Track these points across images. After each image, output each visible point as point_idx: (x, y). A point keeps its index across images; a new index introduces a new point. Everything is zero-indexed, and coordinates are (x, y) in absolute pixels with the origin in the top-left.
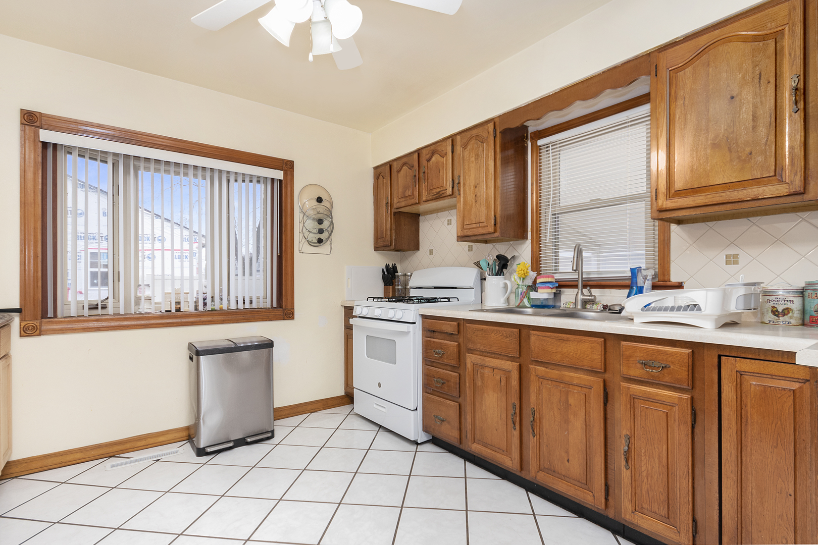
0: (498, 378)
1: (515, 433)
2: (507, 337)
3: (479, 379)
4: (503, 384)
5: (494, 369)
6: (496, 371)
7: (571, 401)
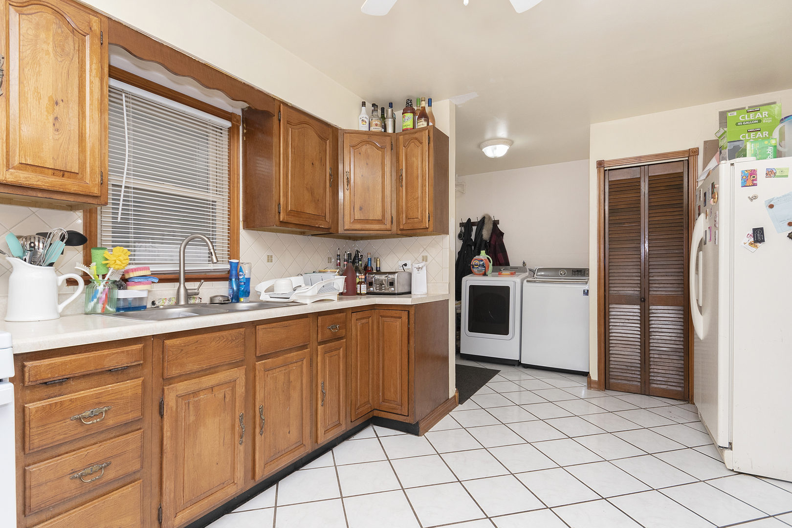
0: (221, 396)
1: (241, 448)
2: (232, 340)
3: (191, 413)
4: (227, 400)
5: (212, 388)
6: (215, 389)
7: (292, 378)
